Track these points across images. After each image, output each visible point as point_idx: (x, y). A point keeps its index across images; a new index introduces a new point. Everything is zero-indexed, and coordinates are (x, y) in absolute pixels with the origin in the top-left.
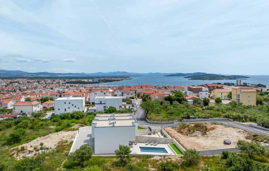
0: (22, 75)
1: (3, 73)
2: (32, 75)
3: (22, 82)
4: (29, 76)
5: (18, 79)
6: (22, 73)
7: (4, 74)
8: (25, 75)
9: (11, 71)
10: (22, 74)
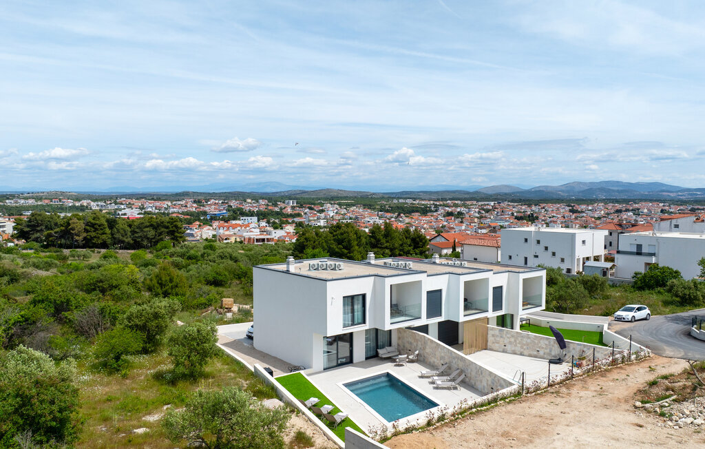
0: (664, 193)
1: (616, 188)
2: (691, 195)
3: (648, 210)
4: (681, 196)
5: (643, 203)
6: (664, 188)
7: (618, 191)
8: (672, 195)
9: (638, 184)
10: (664, 191)
